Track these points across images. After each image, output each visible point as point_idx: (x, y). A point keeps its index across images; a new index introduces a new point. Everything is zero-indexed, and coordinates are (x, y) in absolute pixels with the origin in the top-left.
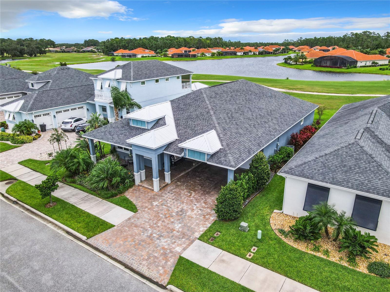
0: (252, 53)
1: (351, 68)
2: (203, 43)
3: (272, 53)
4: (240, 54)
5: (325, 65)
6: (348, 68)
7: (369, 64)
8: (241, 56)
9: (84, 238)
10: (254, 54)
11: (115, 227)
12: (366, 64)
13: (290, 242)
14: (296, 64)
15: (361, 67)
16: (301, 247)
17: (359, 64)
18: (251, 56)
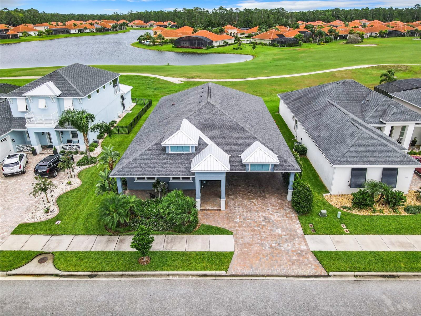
0: (89, 31)
1: (210, 48)
2: (15, 17)
3: (110, 29)
4: (74, 32)
5: (185, 45)
6: (207, 49)
7: (221, 43)
8: (76, 35)
9: (224, 273)
10: (91, 31)
11: (236, 253)
12: (219, 44)
13: (356, 212)
14: (154, 45)
15: (216, 47)
16: (364, 213)
17: (215, 44)
18: (87, 35)
